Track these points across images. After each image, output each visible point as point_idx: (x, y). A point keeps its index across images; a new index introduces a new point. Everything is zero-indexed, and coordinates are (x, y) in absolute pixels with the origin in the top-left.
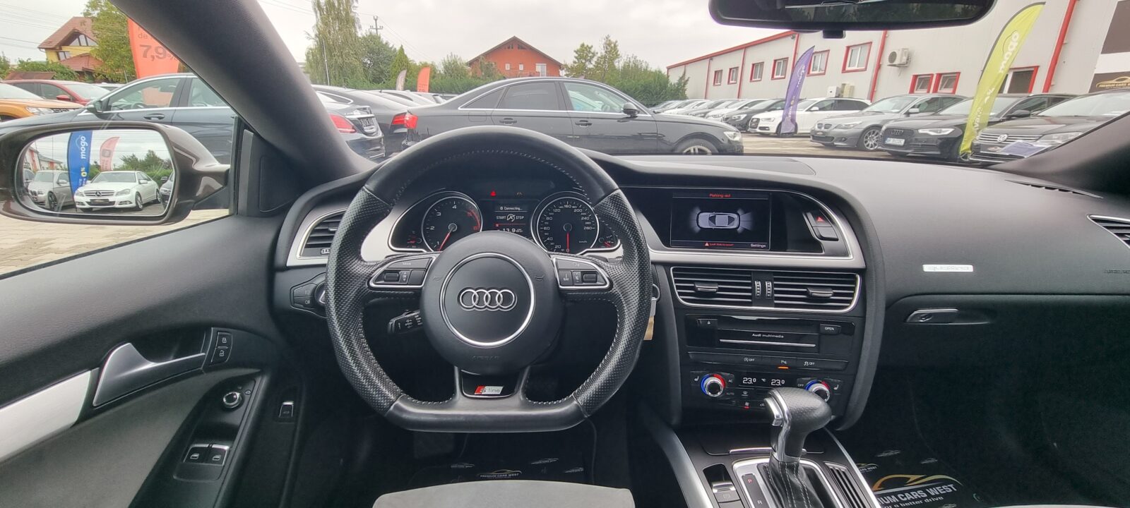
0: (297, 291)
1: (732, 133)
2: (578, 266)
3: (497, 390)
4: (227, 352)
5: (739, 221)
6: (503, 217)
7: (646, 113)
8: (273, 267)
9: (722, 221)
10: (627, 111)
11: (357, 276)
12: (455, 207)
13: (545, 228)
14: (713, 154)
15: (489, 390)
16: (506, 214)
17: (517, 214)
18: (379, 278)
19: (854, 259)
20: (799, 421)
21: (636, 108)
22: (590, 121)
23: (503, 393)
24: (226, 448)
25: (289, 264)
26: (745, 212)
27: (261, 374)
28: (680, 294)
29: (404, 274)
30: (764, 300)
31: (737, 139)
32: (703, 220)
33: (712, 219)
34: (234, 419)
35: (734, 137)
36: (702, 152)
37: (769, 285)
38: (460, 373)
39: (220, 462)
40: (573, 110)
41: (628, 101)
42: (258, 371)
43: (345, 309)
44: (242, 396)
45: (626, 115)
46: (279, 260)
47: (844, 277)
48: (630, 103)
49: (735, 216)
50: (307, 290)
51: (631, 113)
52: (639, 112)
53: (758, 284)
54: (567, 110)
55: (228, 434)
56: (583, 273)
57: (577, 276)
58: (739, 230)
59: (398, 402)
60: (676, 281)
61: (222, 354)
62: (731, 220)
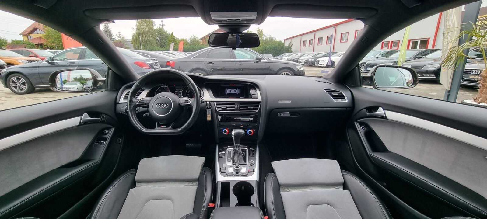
0: (122, 109)
1: (300, 67)
2: (184, 99)
3: (165, 126)
4: (105, 119)
5: (237, 91)
6: (177, 92)
7: (265, 59)
8: (116, 103)
9: (233, 91)
10: (257, 59)
11: (134, 102)
12: (164, 89)
13: (188, 94)
14: (292, 75)
15: (163, 126)
16: (178, 91)
17: (181, 90)
18: (139, 102)
19: (259, 99)
20: (237, 135)
21: (261, 58)
22: (242, 63)
23: (166, 127)
24: (105, 142)
25: (120, 102)
26: (239, 89)
27: (113, 127)
28: (217, 109)
29: (145, 101)
30: (237, 110)
31: (302, 69)
32: (228, 91)
33: (231, 91)
34: (106, 136)
35: (301, 68)
36: (287, 74)
37: (239, 106)
38: (158, 123)
39: (103, 145)
40: (236, 58)
41: (258, 55)
42: (112, 126)
43: (132, 108)
44: (108, 132)
45: (257, 60)
46: (118, 101)
47: (257, 103)
48: (258, 56)
49: (236, 90)
50: (124, 108)
51: (259, 60)
52: (262, 59)
53: (236, 106)
54: (234, 59)
55: (105, 139)
56: (185, 101)
57: (184, 101)
58: (237, 94)
59: (142, 128)
60: (217, 106)
61: (104, 120)
62: (235, 91)
